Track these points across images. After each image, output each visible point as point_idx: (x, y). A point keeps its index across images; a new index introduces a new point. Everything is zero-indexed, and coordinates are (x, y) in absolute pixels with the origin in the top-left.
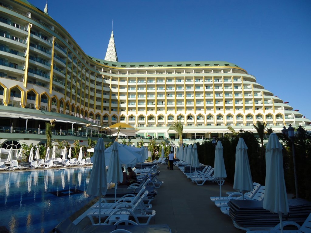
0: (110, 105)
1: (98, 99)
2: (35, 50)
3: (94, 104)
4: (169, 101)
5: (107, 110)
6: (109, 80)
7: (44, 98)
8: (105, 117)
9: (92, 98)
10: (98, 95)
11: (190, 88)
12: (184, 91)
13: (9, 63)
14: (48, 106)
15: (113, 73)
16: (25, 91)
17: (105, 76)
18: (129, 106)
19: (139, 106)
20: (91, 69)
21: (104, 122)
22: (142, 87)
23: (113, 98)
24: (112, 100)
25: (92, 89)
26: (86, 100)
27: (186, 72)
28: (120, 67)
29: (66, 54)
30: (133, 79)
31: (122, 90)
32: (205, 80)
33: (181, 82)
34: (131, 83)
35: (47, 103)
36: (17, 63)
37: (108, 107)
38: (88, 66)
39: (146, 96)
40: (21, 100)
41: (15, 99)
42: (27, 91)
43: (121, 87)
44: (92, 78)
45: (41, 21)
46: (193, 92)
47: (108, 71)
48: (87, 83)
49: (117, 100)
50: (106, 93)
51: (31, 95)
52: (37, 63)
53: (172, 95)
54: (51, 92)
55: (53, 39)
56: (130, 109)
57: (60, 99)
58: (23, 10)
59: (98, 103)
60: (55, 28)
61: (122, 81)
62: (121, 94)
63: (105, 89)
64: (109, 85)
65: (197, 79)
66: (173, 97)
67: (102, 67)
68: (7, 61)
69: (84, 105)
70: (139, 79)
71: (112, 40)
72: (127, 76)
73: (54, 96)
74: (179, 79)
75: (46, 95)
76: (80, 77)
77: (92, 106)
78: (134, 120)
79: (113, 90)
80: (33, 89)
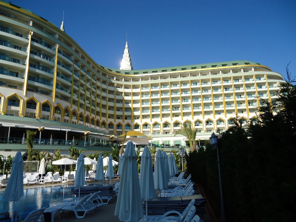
0: (123, 113)
1: (111, 108)
2: (36, 57)
3: (106, 113)
4: (184, 106)
5: (121, 119)
6: (122, 88)
7: (45, 107)
8: (119, 126)
9: (104, 106)
10: (111, 104)
11: (207, 91)
12: (200, 94)
13: (9, 71)
14: (51, 115)
15: (126, 81)
16: (24, 100)
17: (117, 84)
18: (143, 114)
19: (153, 113)
20: (103, 78)
21: (117, 132)
22: (156, 93)
23: (126, 106)
24: (126, 108)
25: (104, 98)
26: (98, 109)
27: (202, 74)
28: (132, 75)
29: (73, 62)
30: (146, 86)
31: (135, 98)
32: (224, 82)
33: (196, 85)
34: (145, 90)
35: (49, 112)
36: (17, 72)
37: (122, 116)
38: (100, 75)
39: (160, 102)
40: (20, 109)
41: (13, 108)
42: (26, 99)
43: (134, 94)
44: (104, 86)
45: (44, 29)
46: (210, 95)
47: (121, 79)
48: (98, 92)
49: (130, 108)
50: (119, 101)
51: (31, 104)
52: (38, 71)
53: (188, 99)
54: (54, 101)
55: (57, 47)
56: (144, 117)
57: (65, 108)
58: (25, 19)
59: (111, 112)
60: (59, 36)
61: (135, 88)
62: (135, 102)
63: (118, 97)
64: (122, 93)
65: (215, 80)
66: (189, 102)
67: (114, 76)
68: (6, 70)
69: (95, 114)
70: (153, 85)
71: (126, 51)
72: (140, 83)
73: (58, 105)
74: (195, 82)
75: (48, 104)
76: (91, 86)
77: (104, 115)
78: (149, 128)
79: (126, 98)
80: (33, 98)
